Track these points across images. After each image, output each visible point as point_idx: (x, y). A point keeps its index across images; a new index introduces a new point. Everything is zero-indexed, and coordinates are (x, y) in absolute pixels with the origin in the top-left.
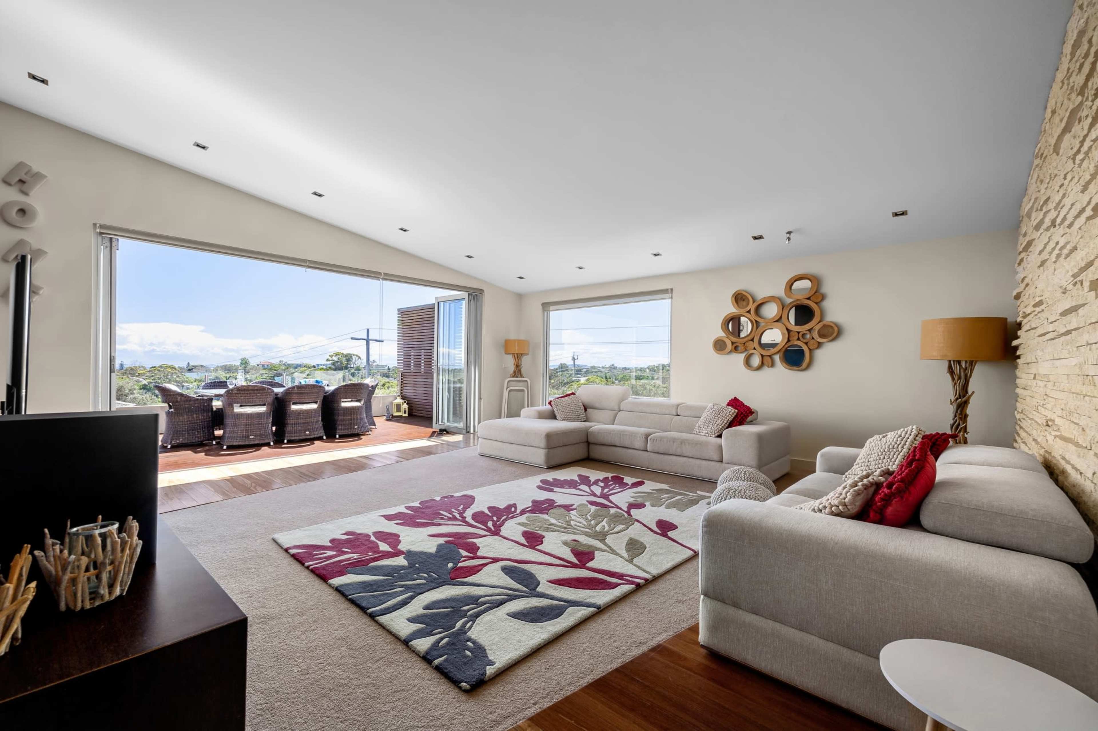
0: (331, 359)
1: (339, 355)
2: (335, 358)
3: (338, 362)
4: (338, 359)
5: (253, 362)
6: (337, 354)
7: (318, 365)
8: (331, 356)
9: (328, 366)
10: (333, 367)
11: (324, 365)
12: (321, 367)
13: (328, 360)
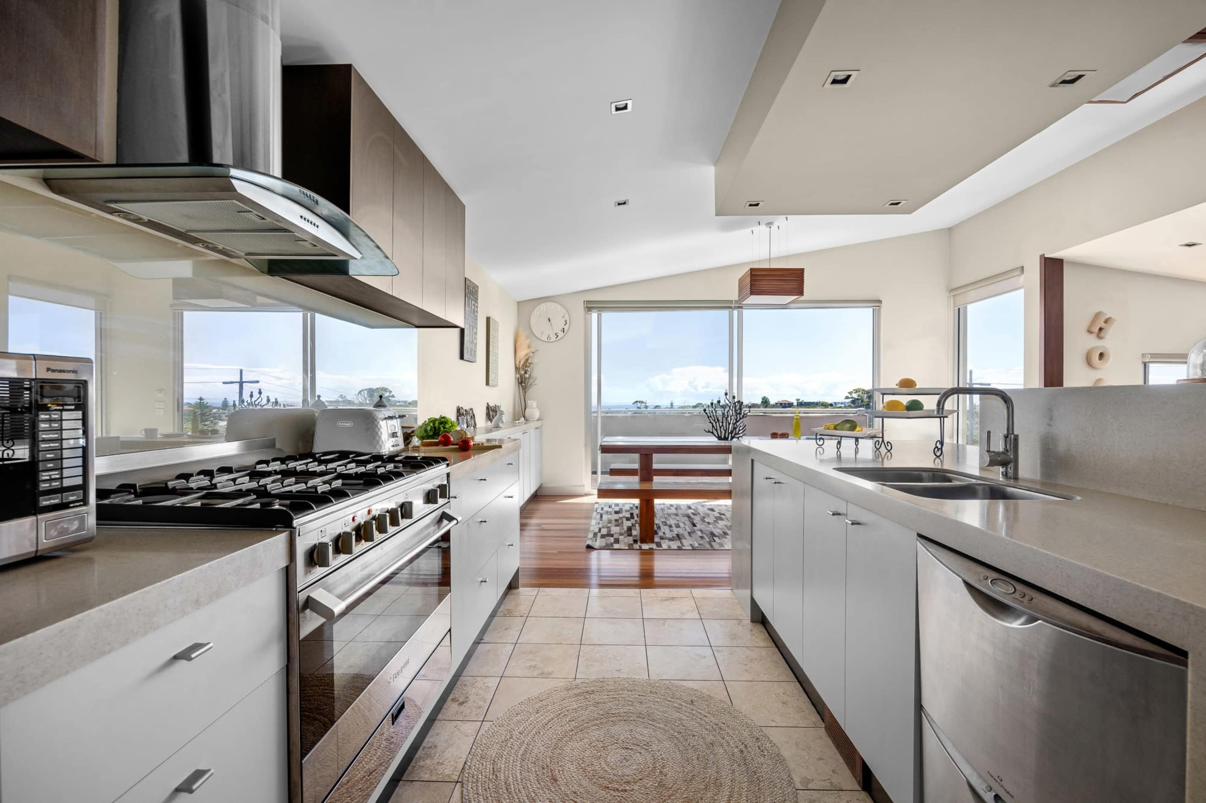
0: (850, 396)
1: (859, 391)
2: (855, 396)
3: (858, 399)
4: (859, 396)
5: (772, 402)
6: (856, 391)
7: (835, 403)
8: (850, 393)
9: (847, 405)
10: (852, 405)
11: (842, 403)
12: (840, 405)
13: (847, 398)
